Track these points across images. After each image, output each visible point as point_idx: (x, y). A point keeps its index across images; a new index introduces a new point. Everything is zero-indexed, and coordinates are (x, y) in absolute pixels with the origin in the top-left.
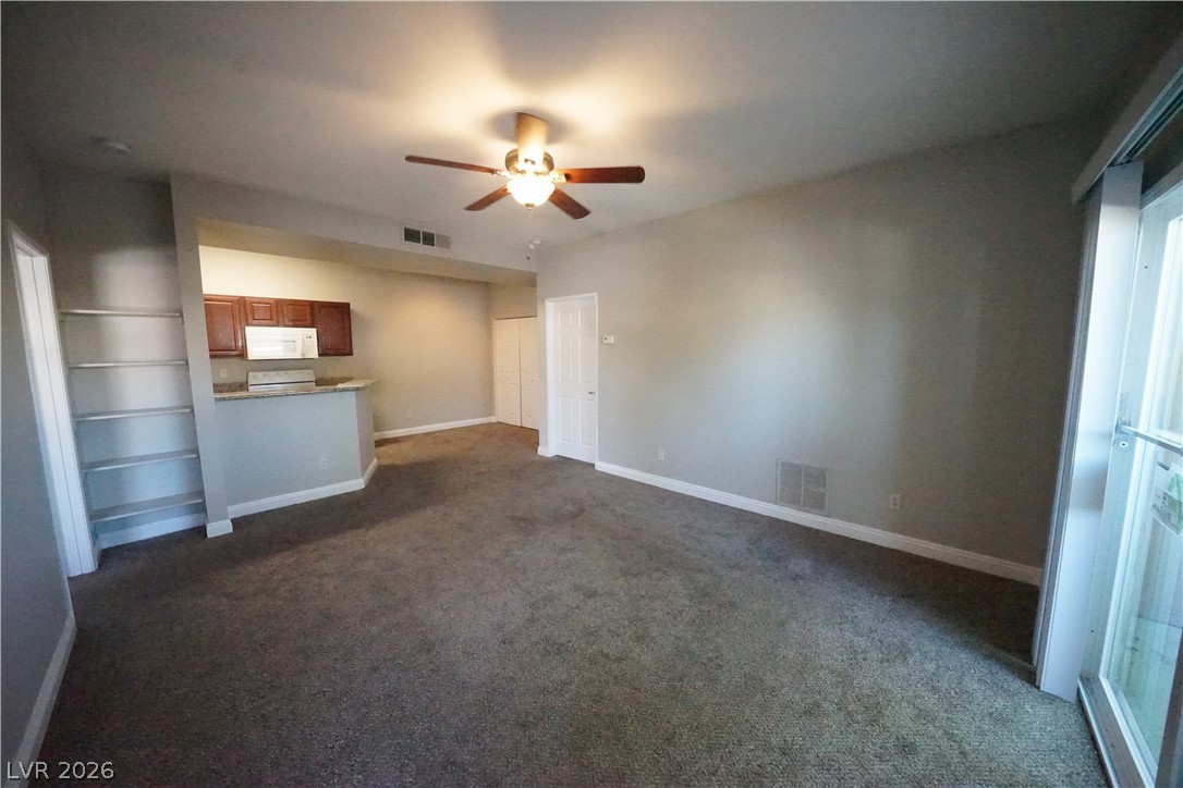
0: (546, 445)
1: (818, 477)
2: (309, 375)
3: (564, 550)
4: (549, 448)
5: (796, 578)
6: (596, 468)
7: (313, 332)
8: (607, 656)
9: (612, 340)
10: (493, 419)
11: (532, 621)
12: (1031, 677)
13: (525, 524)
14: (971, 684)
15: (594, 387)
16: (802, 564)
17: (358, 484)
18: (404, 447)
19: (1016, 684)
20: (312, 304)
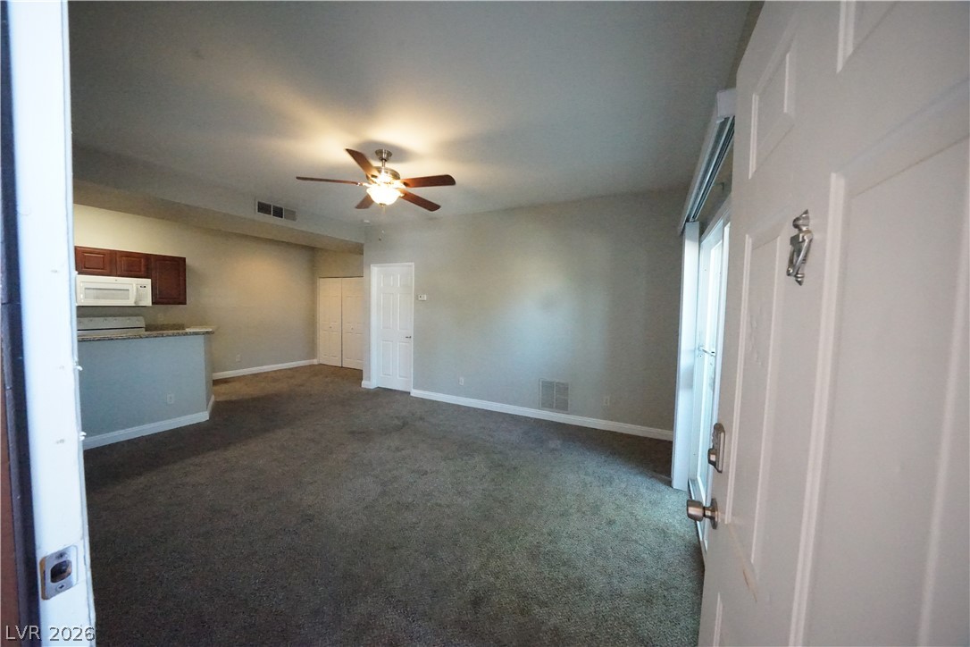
0: (369, 379)
1: (564, 389)
2: (140, 322)
3: (398, 449)
4: (370, 383)
5: (553, 450)
6: (412, 394)
7: (148, 282)
8: (440, 505)
9: (425, 297)
10: (315, 362)
11: (384, 493)
12: (669, 483)
13: (363, 435)
14: (643, 490)
15: (411, 333)
16: (555, 443)
17: (203, 416)
18: (237, 385)
19: (663, 487)
20: (147, 257)
